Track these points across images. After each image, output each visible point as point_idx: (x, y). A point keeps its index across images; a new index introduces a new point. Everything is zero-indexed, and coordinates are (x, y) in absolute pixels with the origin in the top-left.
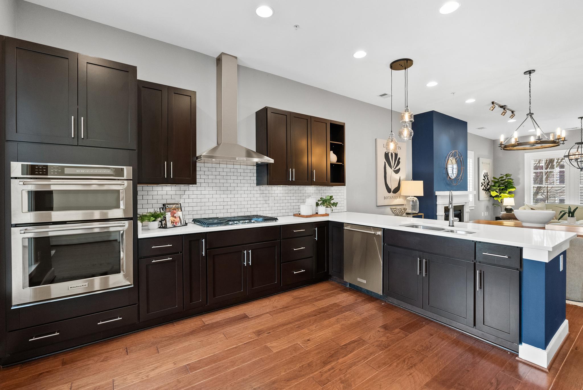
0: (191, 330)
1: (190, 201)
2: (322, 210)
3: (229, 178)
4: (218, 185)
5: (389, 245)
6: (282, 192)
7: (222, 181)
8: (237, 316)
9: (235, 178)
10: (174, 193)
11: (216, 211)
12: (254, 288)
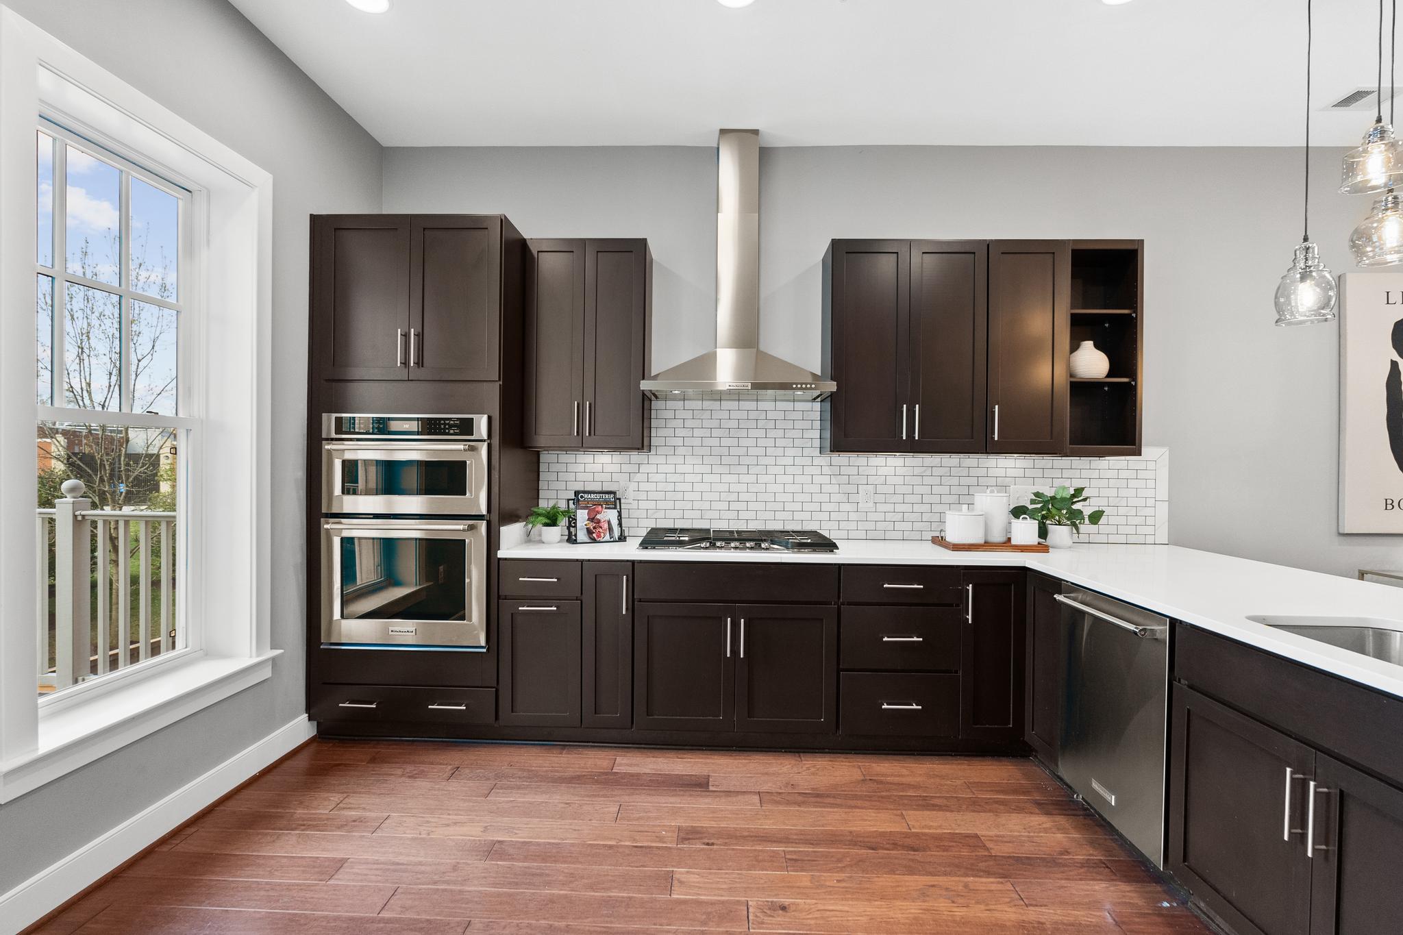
0: (578, 773)
1: (652, 487)
2: (1025, 530)
3: (743, 433)
4: (716, 451)
5: (1191, 687)
6: (900, 471)
7: (725, 442)
8: (687, 775)
9: (761, 433)
10: (616, 468)
11: (708, 515)
12: (755, 719)
